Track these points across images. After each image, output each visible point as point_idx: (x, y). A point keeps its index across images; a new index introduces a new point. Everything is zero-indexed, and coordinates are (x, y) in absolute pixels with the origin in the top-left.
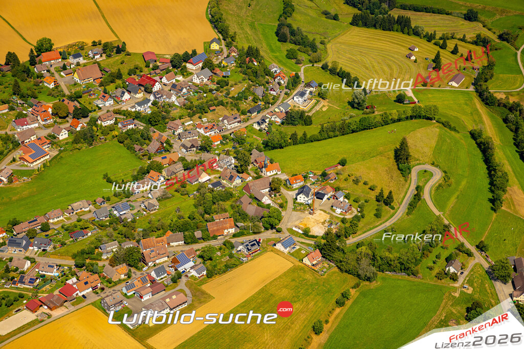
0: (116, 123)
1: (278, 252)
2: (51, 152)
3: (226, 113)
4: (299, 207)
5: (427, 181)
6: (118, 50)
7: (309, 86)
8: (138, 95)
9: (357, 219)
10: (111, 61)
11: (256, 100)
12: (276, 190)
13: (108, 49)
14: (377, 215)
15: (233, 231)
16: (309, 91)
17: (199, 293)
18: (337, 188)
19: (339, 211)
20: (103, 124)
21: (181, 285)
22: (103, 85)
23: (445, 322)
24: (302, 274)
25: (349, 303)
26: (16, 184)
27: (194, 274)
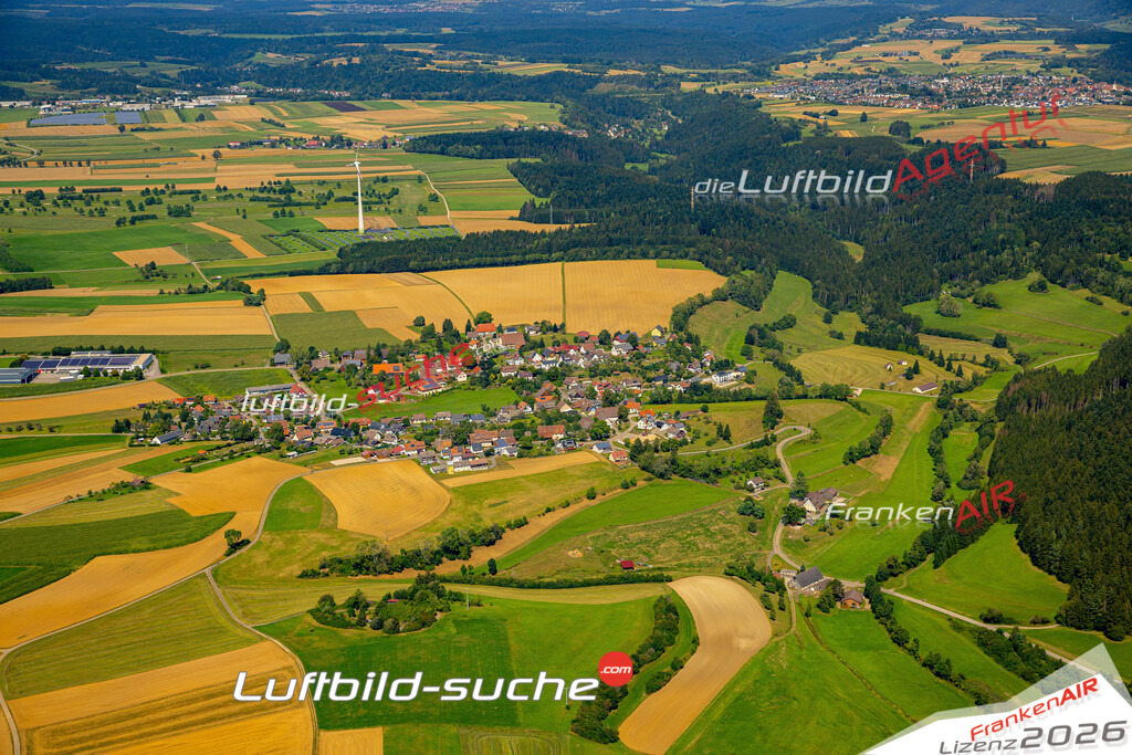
0: (516, 376)
1: (595, 454)
2: (443, 387)
4: (637, 430)
5: (790, 436)
6: (555, 329)
7: (737, 370)
8: (550, 359)
9: (685, 443)
10: (544, 336)
11: (668, 372)
12: (623, 417)
13: (545, 327)
14: (709, 444)
15: (561, 436)
16: (735, 374)
17: (503, 464)
18: (684, 422)
19: (671, 436)
20: (503, 375)
21: (492, 458)
22: (522, 350)
23: (717, 511)
24: (603, 466)
25: (635, 488)
26: (402, 402)
27: (506, 453)
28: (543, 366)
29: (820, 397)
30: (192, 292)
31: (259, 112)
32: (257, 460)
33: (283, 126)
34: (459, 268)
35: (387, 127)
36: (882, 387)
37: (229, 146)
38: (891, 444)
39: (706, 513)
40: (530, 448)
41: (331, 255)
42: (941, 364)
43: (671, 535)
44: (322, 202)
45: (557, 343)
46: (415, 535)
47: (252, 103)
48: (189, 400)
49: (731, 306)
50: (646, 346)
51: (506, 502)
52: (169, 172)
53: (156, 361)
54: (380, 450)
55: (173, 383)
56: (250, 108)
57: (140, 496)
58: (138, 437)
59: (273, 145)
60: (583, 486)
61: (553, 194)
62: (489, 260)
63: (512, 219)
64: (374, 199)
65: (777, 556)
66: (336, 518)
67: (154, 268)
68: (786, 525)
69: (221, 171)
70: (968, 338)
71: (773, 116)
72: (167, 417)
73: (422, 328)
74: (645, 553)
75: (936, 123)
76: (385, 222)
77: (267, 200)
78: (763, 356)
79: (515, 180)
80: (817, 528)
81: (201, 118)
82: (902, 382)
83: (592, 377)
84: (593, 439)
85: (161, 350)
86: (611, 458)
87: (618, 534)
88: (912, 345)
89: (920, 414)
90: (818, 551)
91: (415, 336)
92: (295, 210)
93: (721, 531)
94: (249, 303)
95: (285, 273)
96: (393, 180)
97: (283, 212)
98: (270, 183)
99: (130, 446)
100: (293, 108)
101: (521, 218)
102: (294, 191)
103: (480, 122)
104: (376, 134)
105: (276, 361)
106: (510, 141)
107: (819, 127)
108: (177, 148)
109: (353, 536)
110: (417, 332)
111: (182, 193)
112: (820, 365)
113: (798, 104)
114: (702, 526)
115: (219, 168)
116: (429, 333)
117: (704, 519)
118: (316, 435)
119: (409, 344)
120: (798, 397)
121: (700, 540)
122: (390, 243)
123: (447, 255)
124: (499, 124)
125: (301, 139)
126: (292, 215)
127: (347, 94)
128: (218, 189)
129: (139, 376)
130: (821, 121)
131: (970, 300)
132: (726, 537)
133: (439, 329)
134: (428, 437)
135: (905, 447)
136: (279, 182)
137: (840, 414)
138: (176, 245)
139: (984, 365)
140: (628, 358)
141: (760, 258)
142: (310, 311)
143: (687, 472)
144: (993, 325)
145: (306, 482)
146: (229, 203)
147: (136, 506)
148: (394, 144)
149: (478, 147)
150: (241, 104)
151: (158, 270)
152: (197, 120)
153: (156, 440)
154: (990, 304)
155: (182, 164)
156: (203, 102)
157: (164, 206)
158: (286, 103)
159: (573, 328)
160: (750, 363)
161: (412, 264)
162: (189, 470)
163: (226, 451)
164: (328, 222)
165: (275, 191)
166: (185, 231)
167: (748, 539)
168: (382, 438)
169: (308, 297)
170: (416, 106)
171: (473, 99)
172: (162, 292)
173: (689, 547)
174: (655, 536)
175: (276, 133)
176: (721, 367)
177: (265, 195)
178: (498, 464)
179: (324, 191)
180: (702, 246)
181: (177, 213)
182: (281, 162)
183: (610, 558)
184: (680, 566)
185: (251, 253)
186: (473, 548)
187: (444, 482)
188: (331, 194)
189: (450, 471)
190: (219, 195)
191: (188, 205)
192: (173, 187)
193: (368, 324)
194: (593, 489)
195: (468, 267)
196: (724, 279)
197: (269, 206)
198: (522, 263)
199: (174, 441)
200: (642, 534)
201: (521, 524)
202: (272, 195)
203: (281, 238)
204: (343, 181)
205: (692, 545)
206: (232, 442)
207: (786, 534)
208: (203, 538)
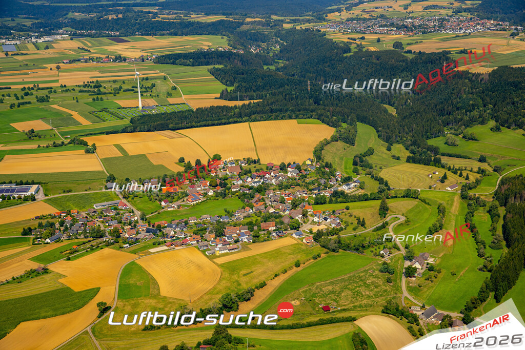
0: (239, 190)
1: (293, 238)
2: (202, 199)
3: (301, 190)
4: (313, 223)
5: (395, 221)
6: (255, 162)
7: (355, 182)
8: (256, 180)
9: (342, 229)
10: (249, 166)
11: (319, 185)
12: (305, 215)
13: (249, 161)
14: (354, 229)
15: (274, 228)
16: (354, 184)
17: (245, 247)
18: (337, 217)
19: (333, 225)
20: (233, 190)
21: (239, 244)
22: (240, 175)
23: (367, 270)
24: (300, 246)
25: (320, 259)
26: (181, 209)
27: (246, 240)
28: (253, 184)
29: (404, 197)
30: (55, 146)
31: (76, 44)
32: (107, 251)
33: (89, 51)
34: (195, 127)
35: (143, 50)
36: (430, 188)
37: (63, 63)
38: (447, 222)
39: (362, 272)
40: (258, 237)
41: (126, 122)
42: (455, 173)
43: (346, 288)
44: (117, 91)
45: (258, 171)
46: (206, 297)
47: (72, 39)
48: (63, 213)
49: (340, 144)
50: (305, 170)
51: (252, 272)
52: (34, 77)
53: (41, 189)
54: (175, 242)
55: (52, 202)
56: (71, 41)
57: (43, 278)
58: (37, 238)
59: (86, 62)
60: (292, 260)
61: (236, 85)
62: (210, 122)
63: (216, 98)
64: (145, 90)
65: (406, 298)
66: (159, 289)
67: (34, 132)
68: (406, 277)
69: (62, 76)
70: (465, 157)
71: (334, 40)
72: (52, 225)
73: (183, 164)
74: (334, 300)
75: (414, 42)
76: (152, 102)
77: (88, 91)
78: (365, 172)
79: (213, 77)
80: (424, 279)
81: (47, 48)
82: (439, 184)
83: (280, 190)
84: (291, 229)
85: (44, 182)
86: (304, 241)
87: (317, 288)
88: (437, 163)
89: (455, 203)
90: (428, 293)
91: (182, 169)
92: (103, 97)
93: (373, 283)
94: (88, 152)
95: (103, 133)
96: (151, 79)
97: (98, 98)
98: (88, 82)
99: (33, 244)
100: (93, 41)
101: (220, 98)
102: (101, 86)
103: (189, 47)
104: (137, 54)
105: (108, 187)
106: (207, 57)
107: (358, 46)
108: (37, 64)
109: (170, 300)
110: (181, 166)
111: (43, 89)
112: (394, 176)
113: (343, 34)
114: (361, 280)
115: (60, 74)
116: (188, 167)
117: (362, 276)
118: (138, 233)
119: (179, 174)
120: (393, 197)
121: (362, 289)
122: (157, 114)
123: (188, 121)
124: (199, 47)
125: (100, 58)
126: (102, 99)
127: (118, 34)
128: (62, 86)
129: (33, 199)
130: (359, 43)
131: (461, 136)
132: (376, 287)
133: (193, 164)
134: (200, 231)
135: (454, 224)
136: (93, 82)
137: (417, 206)
138: (44, 119)
139: (478, 173)
140: (298, 178)
141: (348, 116)
142: (122, 155)
143: (347, 247)
144: (476, 150)
145: (137, 265)
146: (68, 94)
147: (41, 286)
148: (148, 59)
149: (191, 60)
150: (66, 40)
151: (35, 133)
152: (45, 49)
153: (48, 240)
154: (473, 139)
155: (41, 72)
156: (47, 39)
157: (34, 97)
158: (89, 39)
159: (265, 161)
160: (359, 177)
161: (171, 126)
162: (69, 259)
163: (88, 245)
164: (122, 103)
165: (91, 87)
166: (47, 110)
167: (388, 287)
168: (175, 233)
169: (119, 147)
170: (154, 39)
171: (182, 34)
172: (39, 146)
173: (357, 295)
174: (337, 288)
175: (87, 56)
176: (347, 180)
177: (86, 89)
178: (242, 248)
179: (117, 86)
180: (319, 112)
181: (42, 100)
182: (92, 70)
183: (315, 304)
184: (355, 307)
185: (85, 122)
186: (239, 303)
187: (215, 260)
188: (121, 88)
189: (218, 254)
190: (63, 89)
191: (47, 96)
192: (38, 86)
193: (155, 162)
194: (298, 261)
195: (200, 126)
196: (334, 129)
197: (89, 95)
198: (228, 124)
199: (58, 240)
200: (330, 288)
201: (263, 285)
202: (90, 89)
203: (99, 113)
204: (126, 80)
205: (359, 293)
206: (91, 239)
207: (408, 283)
208: (83, 306)
